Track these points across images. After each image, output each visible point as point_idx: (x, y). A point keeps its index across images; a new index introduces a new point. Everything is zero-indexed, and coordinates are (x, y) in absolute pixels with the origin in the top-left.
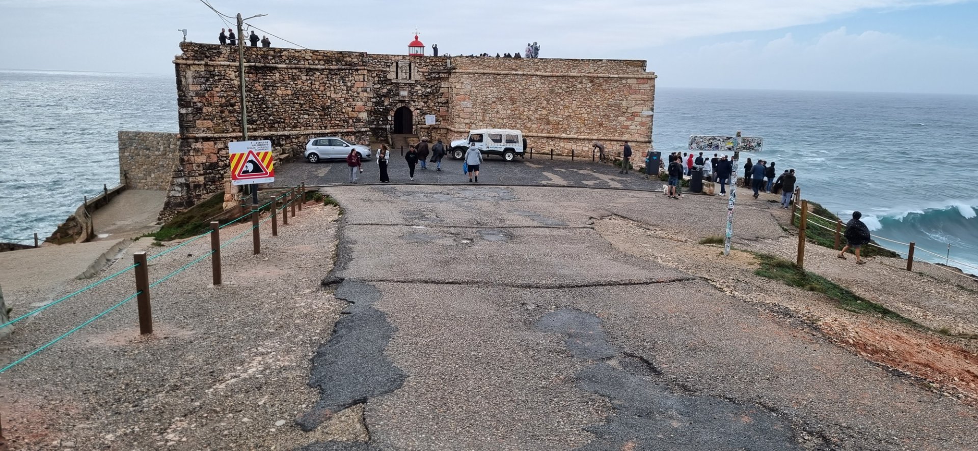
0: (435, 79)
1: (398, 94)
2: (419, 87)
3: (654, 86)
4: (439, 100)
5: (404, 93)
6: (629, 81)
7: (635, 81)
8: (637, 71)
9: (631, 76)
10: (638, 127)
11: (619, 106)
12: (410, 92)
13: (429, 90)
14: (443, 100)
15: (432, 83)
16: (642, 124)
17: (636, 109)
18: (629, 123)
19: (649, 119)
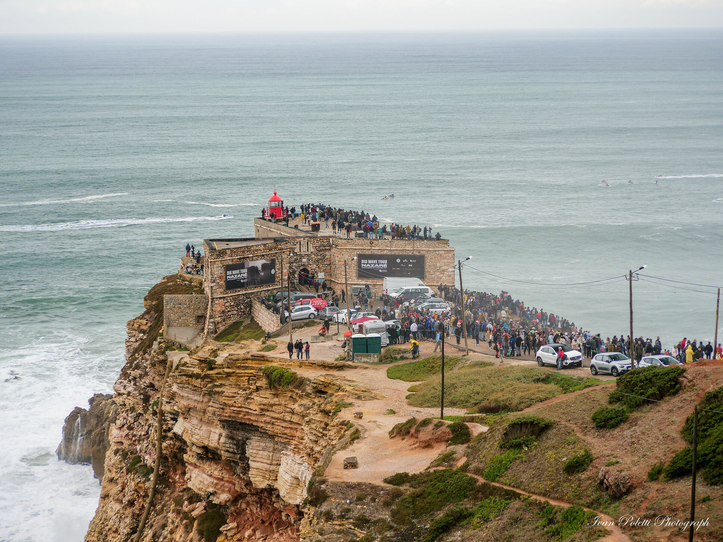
0: (323, 250)
1: (301, 261)
2: (313, 256)
3: (454, 255)
4: (326, 263)
5: (304, 260)
6: (440, 252)
7: (443, 252)
8: (444, 246)
9: (441, 249)
10: (447, 278)
11: (435, 266)
12: (308, 259)
13: (319, 257)
14: (328, 263)
15: (321, 253)
16: (449, 276)
17: (445, 268)
18: (442, 276)
19: (453, 273)
